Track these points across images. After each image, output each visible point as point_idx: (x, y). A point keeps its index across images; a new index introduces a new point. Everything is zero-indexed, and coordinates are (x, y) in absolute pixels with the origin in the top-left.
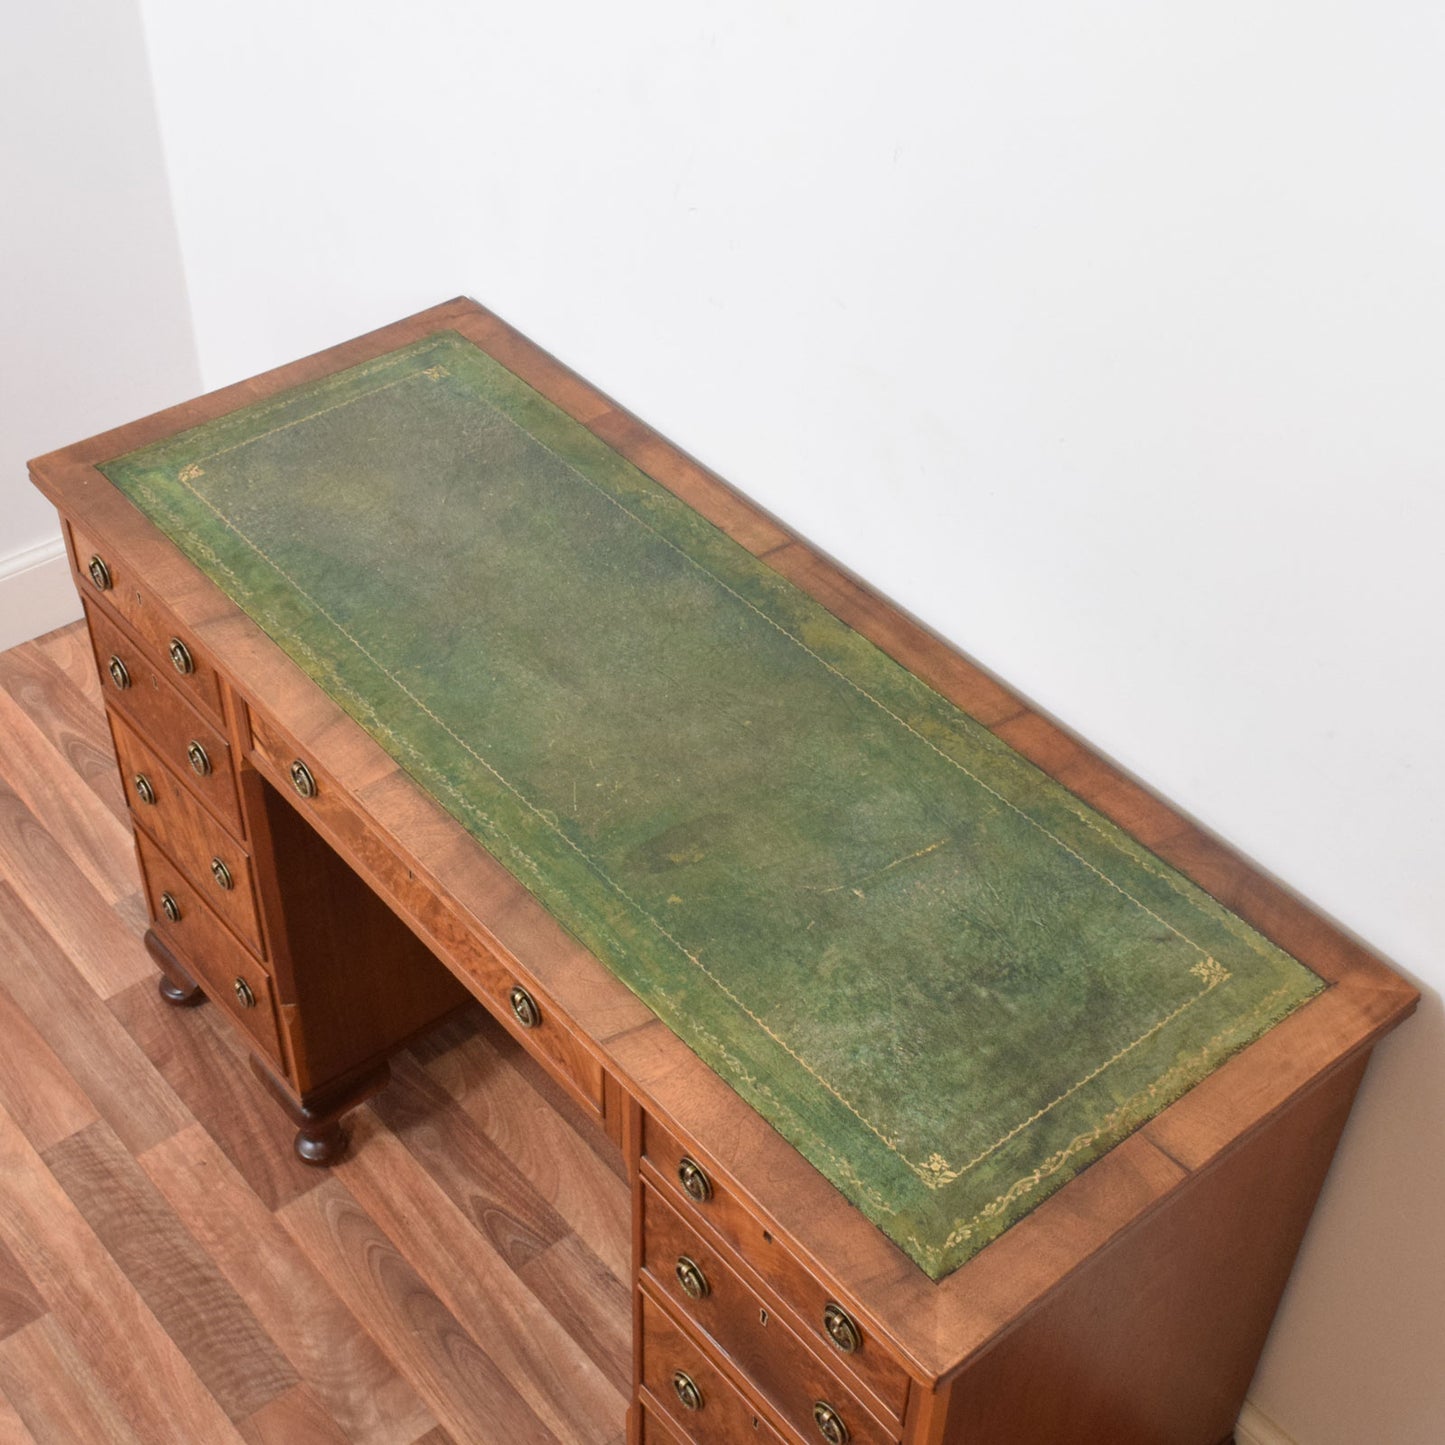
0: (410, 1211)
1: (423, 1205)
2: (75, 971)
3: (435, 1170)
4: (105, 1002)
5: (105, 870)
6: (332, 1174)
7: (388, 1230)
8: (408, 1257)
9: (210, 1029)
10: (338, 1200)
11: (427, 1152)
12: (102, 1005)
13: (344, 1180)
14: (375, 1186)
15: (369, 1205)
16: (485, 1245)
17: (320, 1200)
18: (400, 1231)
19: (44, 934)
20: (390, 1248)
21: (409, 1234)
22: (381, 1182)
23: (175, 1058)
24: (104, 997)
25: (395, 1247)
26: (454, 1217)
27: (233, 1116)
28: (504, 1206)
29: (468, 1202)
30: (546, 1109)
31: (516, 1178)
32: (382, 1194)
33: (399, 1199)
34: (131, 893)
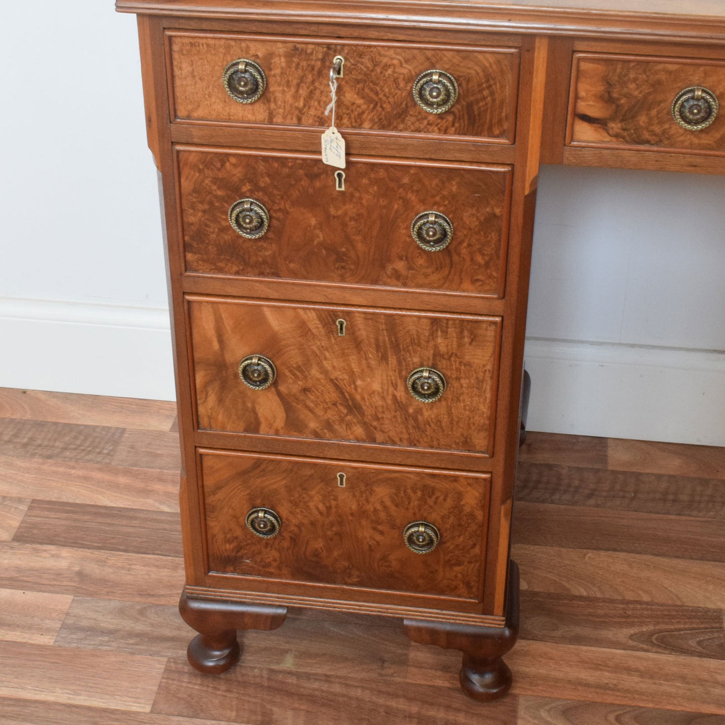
0: (606, 677)
1: (609, 667)
2: (90, 709)
3: (578, 640)
4: (151, 712)
5: (9, 625)
6: (515, 697)
7: (609, 699)
8: (651, 705)
9: (272, 671)
10: (547, 708)
11: (558, 633)
12: (154, 716)
13: (530, 693)
14: (557, 680)
15: (570, 695)
16: (683, 659)
17: (535, 718)
18: (618, 694)
19: (24, 702)
20: (629, 709)
21: (627, 691)
22: (560, 675)
23: (274, 709)
24: (148, 709)
25: (630, 706)
26: (639, 658)
27: (384, 714)
28: (658, 627)
29: (631, 643)
30: (590, 554)
31: (639, 606)
32: (569, 681)
33: (585, 675)
34: (60, 626)
